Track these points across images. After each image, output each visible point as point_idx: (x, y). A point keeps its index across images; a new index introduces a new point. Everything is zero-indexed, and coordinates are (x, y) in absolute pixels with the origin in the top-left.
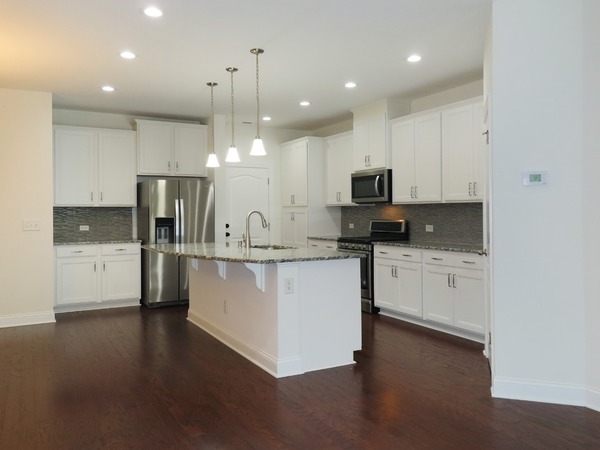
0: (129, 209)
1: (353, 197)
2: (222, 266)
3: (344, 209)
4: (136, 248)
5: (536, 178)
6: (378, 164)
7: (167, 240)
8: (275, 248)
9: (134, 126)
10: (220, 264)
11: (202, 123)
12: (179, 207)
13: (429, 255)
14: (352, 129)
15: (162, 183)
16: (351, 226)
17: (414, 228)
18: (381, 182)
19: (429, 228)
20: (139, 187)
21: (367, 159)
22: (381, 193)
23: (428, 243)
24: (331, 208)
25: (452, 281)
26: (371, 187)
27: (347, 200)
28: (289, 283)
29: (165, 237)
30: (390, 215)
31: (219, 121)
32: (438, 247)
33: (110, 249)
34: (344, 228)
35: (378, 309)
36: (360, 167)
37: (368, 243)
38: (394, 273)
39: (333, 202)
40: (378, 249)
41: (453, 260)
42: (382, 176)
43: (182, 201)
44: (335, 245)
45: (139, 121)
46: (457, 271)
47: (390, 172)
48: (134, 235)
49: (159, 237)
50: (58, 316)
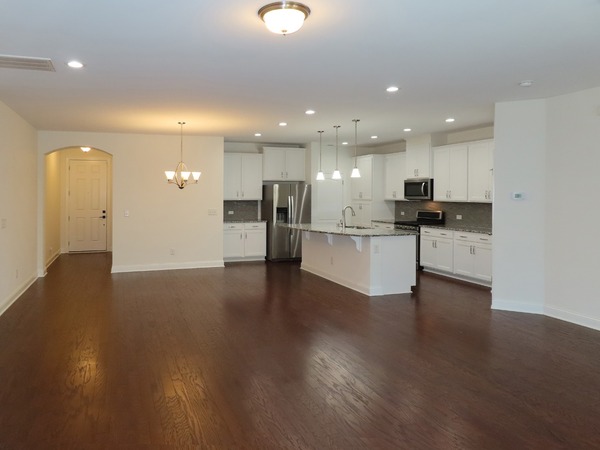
0: (256, 201)
1: (406, 195)
2: (330, 237)
3: (397, 203)
4: (263, 225)
5: (518, 196)
6: (423, 175)
8: (358, 228)
9: (261, 151)
10: (329, 236)
11: (301, 147)
12: (291, 200)
13: (458, 234)
14: (405, 150)
15: (276, 187)
16: (403, 213)
17: (448, 217)
18: (426, 187)
19: (459, 217)
20: (264, 187)
21: (416, 171)
22: (426, 194)
23: (458, 226)
24: (388, 202)
25: (473, 251)
26: (419, 190)
27: (401, 196)
28: (376, 247)
29: (281, 220)
30: (431, 207)
31: (314, 146)
32: (464, 230)
33: (249, 225)
34: (397, 214)
35: (423, 268)
36: (411, 176)
37: (416, 226)
38: (435, 245)
39: (391, 198)
40: (424, 229)
41: (473, 237)
42: (426, 183)
43: (292, 197)
44: (392, 227)
45: (264, 148)
46: (476, 244)
47: (432, 180)
48: (259, 217)
49: (278, 219)
50: (226, 264)
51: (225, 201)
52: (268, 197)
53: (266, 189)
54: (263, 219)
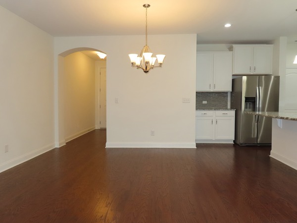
0: (226, 93)
4: (233, 113)
7: (251, 110)
9: (231, 49)
12: (259, 91)
15: (245, 78)
20: (233, 81)
29: (250, 108)
31: (283, 41)
43: (260, 87)
45: (234, 46)
48: (229, 107)
49: (246, 107)
50: (198, 145)
51: (197, 93)
52: (237, 89)
53: (235, 82)
54: (232, 108)
